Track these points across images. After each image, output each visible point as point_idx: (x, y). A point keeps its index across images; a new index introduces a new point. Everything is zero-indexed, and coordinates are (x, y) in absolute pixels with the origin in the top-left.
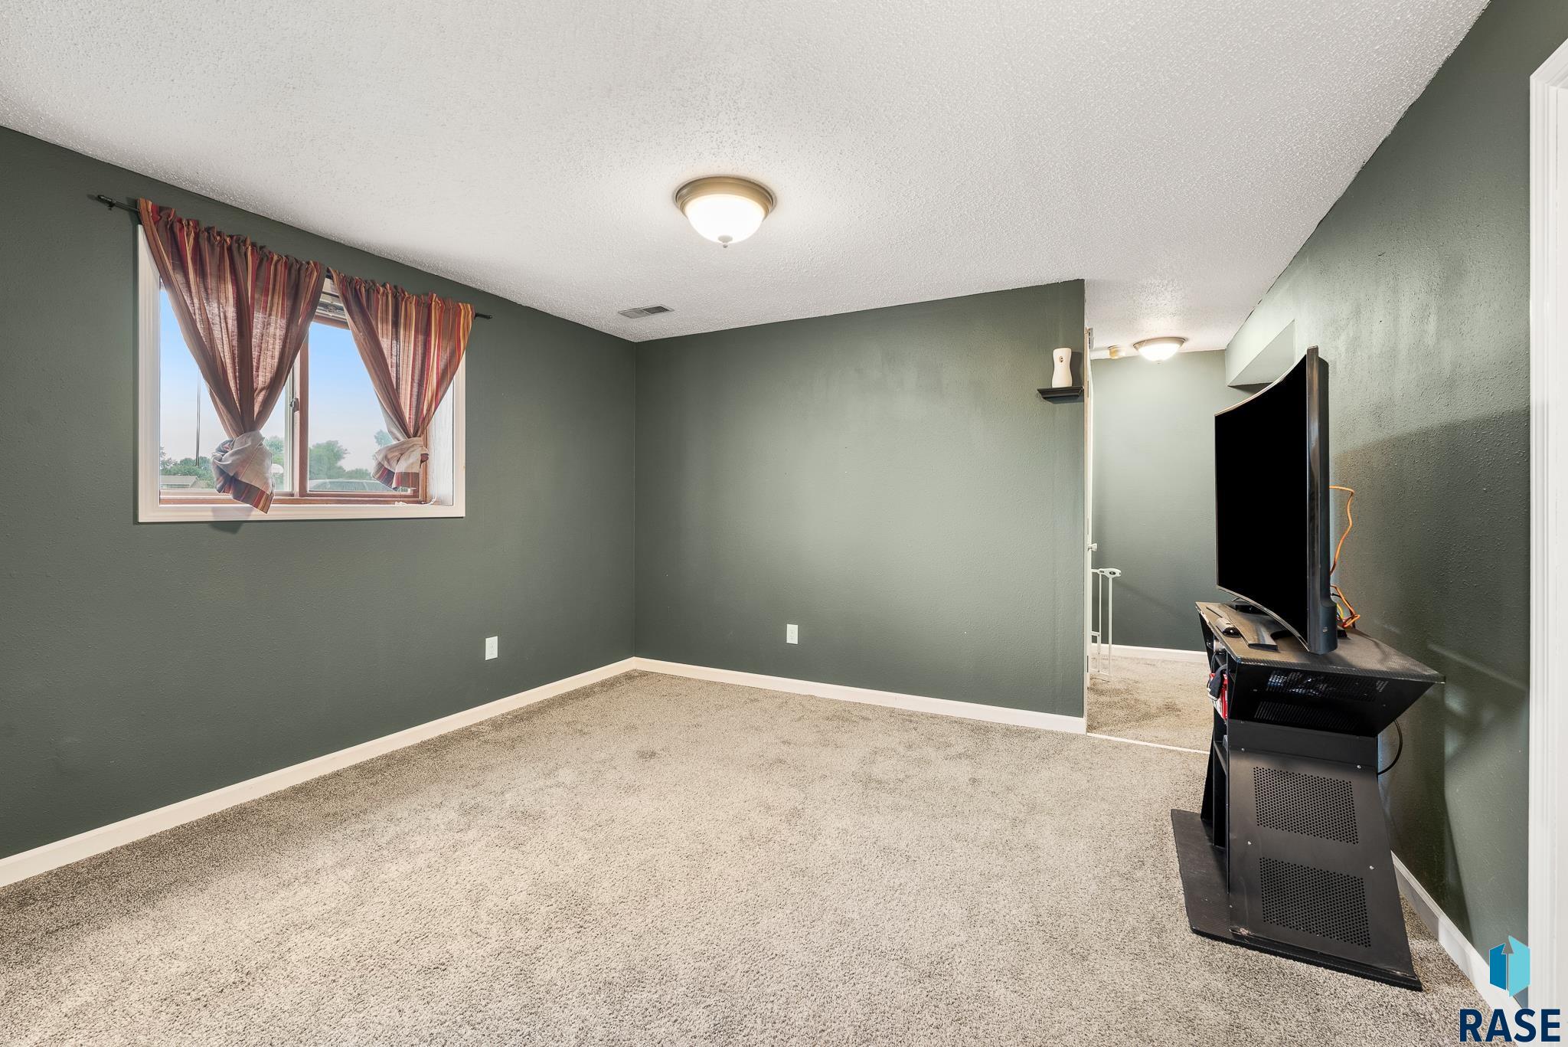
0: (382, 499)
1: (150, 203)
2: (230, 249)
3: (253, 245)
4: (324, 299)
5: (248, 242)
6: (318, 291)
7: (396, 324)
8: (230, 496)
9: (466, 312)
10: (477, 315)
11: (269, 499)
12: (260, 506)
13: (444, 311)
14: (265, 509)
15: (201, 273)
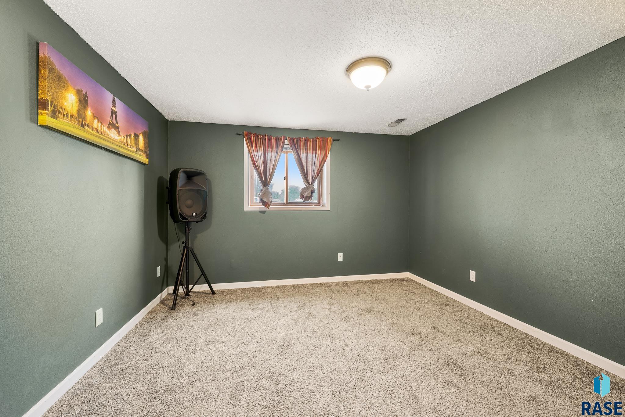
0: (308, 204)
1: (246, 132)
2: (262, 139)
3: (268, 136)
4: (285, 146)
5: (266, 135)
6: (283, 144)
7: (306, 149)
8: (261, 204)
9: (330, 140)
10: (334, 140)
11: (269, 205)
12: (267, 206)
13: (322, 141)
14: (268, 208)
15: (256, 146)
